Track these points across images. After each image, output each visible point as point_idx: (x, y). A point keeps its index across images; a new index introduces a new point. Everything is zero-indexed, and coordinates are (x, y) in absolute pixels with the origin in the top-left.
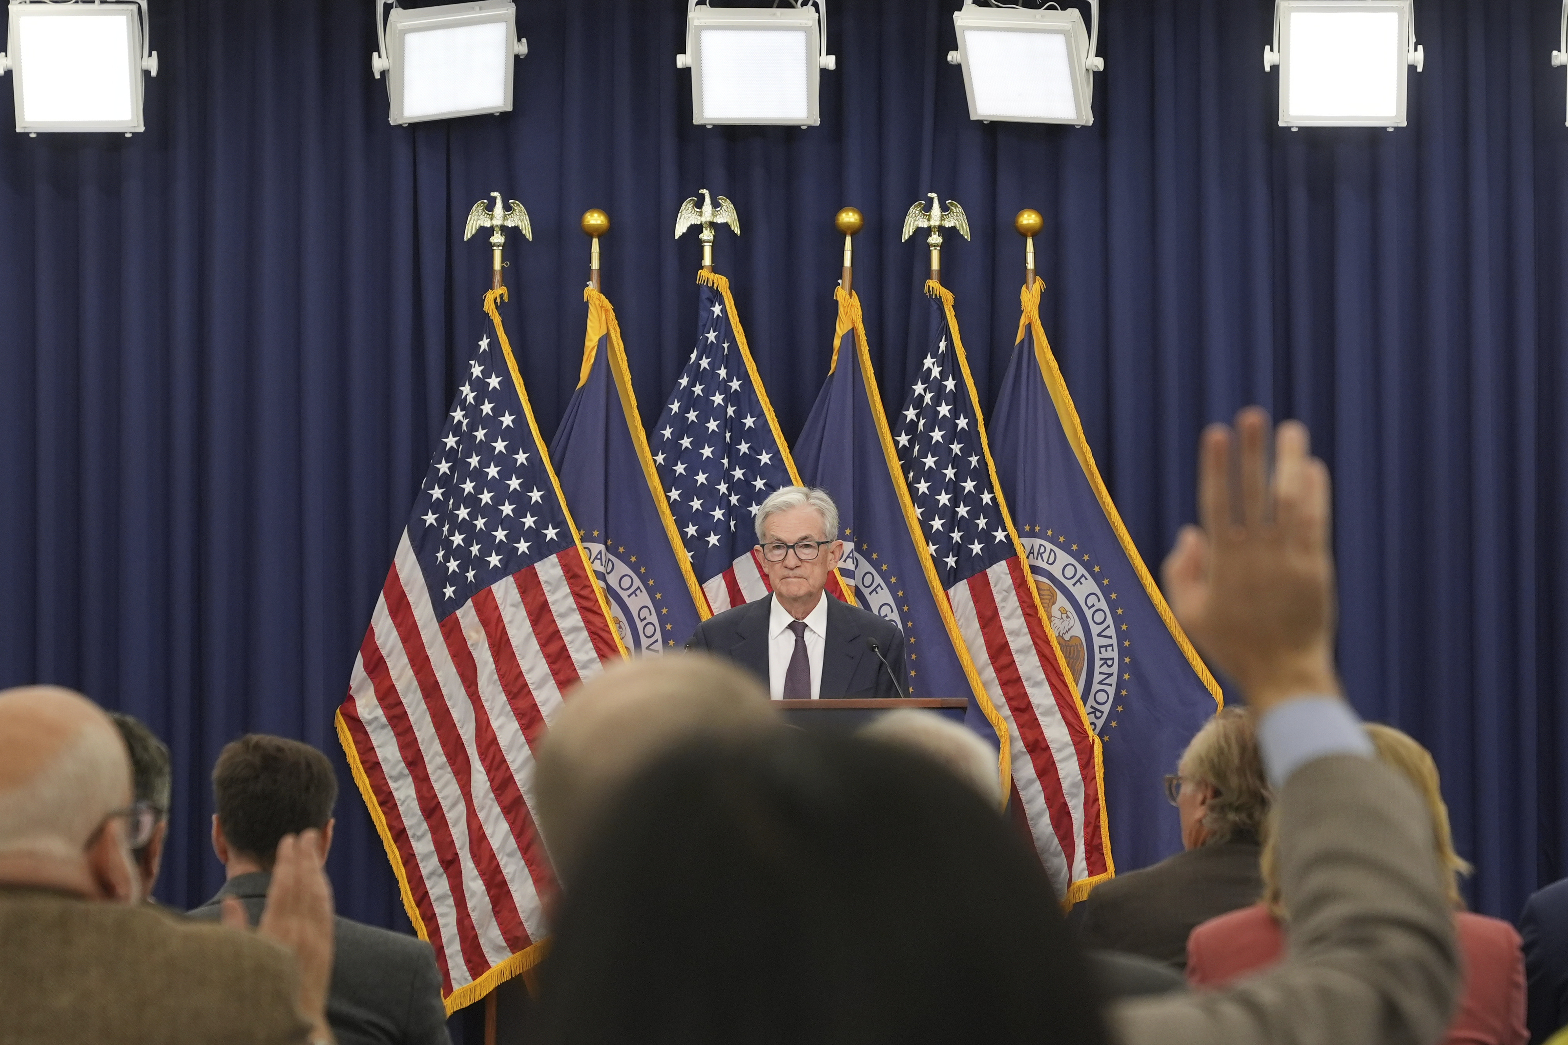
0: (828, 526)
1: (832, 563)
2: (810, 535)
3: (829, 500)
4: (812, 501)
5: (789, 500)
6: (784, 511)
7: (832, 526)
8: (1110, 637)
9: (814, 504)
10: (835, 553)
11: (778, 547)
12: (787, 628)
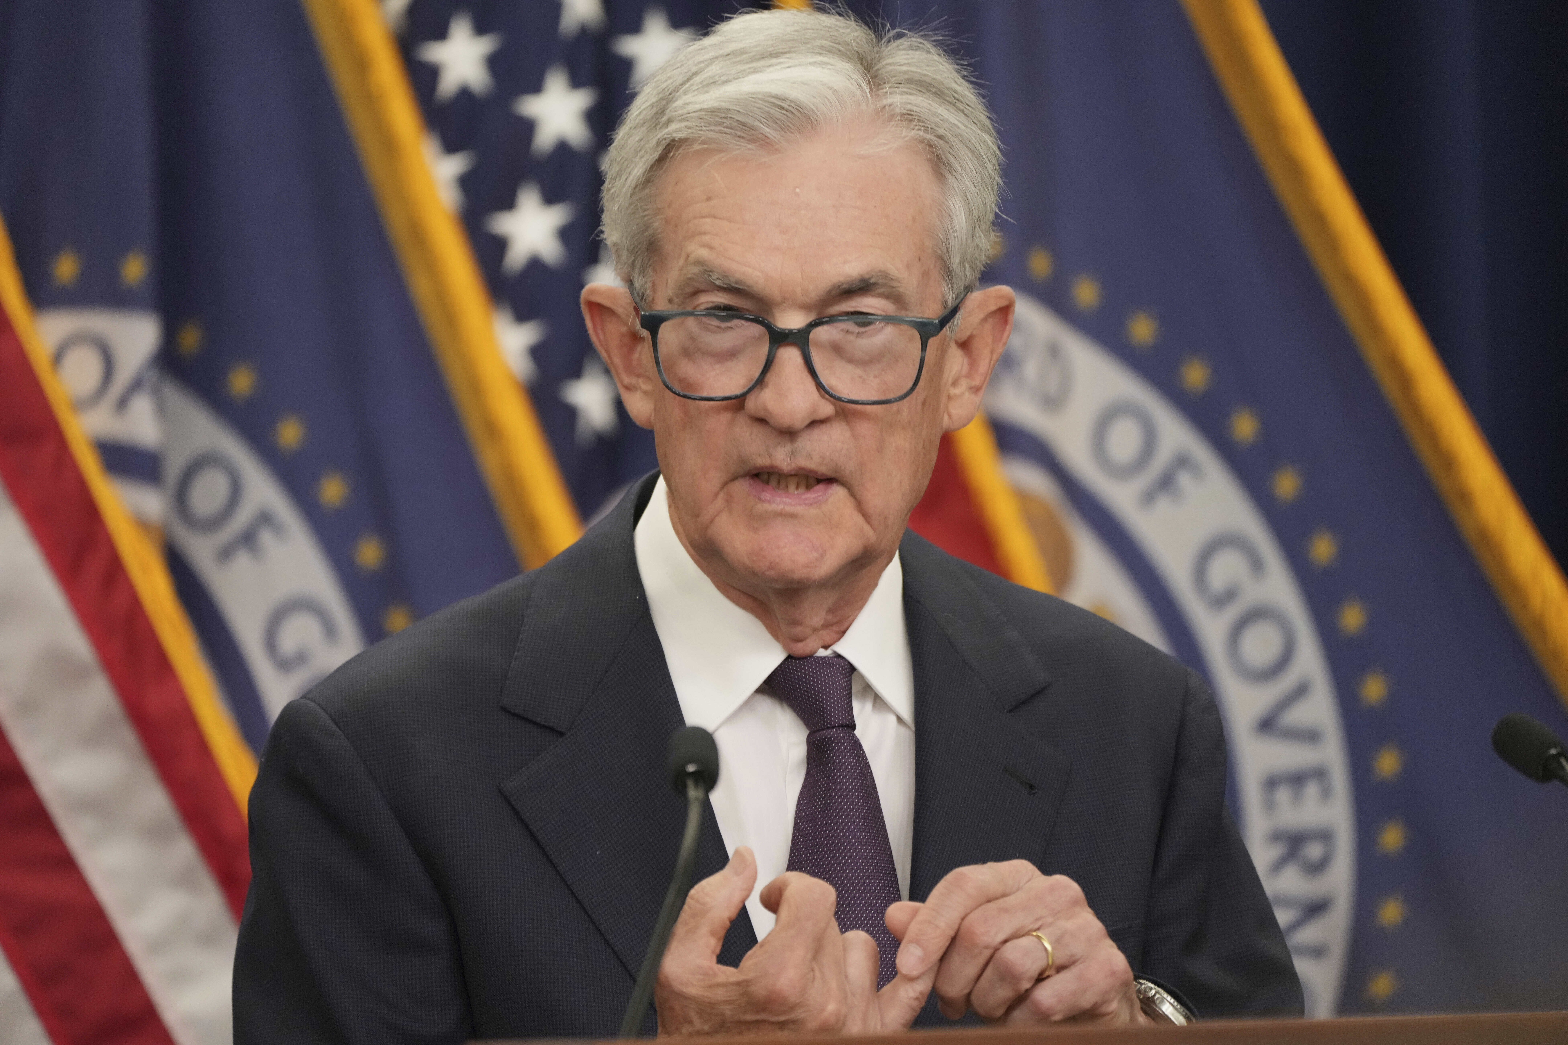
0: (960, 220)
1: (961, 395)
2: (885, 275)
3: (966, 92)
4: (898, 100)
5: (795, 94)
6: (764, 142)
7: (975, 223)
8: (1311, 736)
9: (908, 117)
10: (977, 344)
11: (729, 313)
12: (760, 691)
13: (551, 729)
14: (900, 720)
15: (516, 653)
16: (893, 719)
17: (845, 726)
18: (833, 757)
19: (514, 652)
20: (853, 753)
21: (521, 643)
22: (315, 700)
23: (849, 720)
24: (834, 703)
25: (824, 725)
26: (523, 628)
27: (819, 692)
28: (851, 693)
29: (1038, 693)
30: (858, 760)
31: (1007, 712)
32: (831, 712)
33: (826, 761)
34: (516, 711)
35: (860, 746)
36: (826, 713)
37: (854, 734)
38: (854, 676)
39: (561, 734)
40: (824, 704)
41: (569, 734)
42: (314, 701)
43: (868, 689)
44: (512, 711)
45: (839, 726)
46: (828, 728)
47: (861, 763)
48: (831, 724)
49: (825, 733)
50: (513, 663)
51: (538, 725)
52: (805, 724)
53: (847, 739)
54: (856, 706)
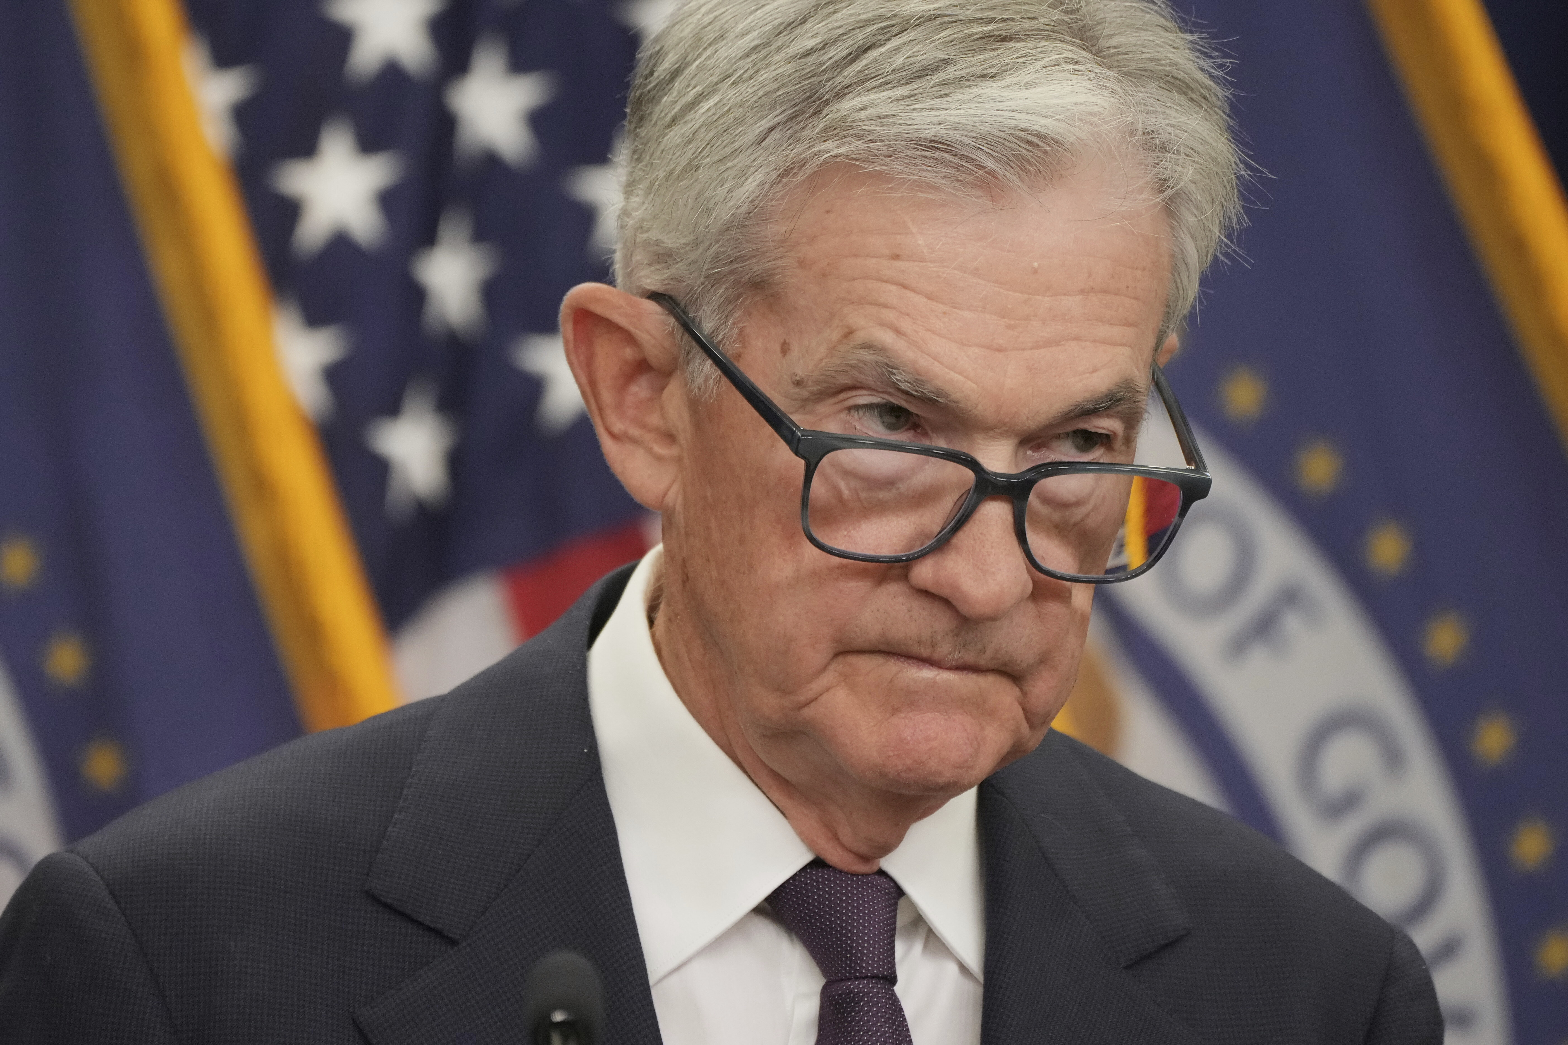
12: (758, 910)
13: (438, 933)
14: (963, 969)
15: (396, 816)
16: (952, 968)
17: (882, 978)
18: (859, 1022)
19: (393, 813)
20: (889, 1018)
21: (404, 802)
22: (86, 857)
23: (889, 969)
24: (868, 941)
25: (850, 973)
26: (409, 781)
27: (847, 922)
28: (894, 929)
29: (1170, 945)
30: (896, 1030)
31: (1123, 968)
32: (863, 954)
33: (847, 1027)
34: (389, 901)
35: (901, 1010)
36: (855, 955)
37: (894, 990)
38: (902, 903)
39: (453, 942)
40: (852, 941)
41: (465, 944)
42: (86, 859)
43: (919, 921)
44: (383, 899)
45: (872, 977)
46: (856, 978)
47: (899, 1035)
48: (861, 973)
49: (851, 985)
50: (390, 829)
51: (420, 924)
52: (821, 969)
53: (882, 997)
54: (900, 948)
